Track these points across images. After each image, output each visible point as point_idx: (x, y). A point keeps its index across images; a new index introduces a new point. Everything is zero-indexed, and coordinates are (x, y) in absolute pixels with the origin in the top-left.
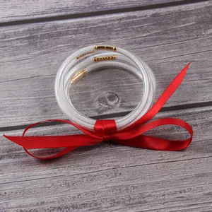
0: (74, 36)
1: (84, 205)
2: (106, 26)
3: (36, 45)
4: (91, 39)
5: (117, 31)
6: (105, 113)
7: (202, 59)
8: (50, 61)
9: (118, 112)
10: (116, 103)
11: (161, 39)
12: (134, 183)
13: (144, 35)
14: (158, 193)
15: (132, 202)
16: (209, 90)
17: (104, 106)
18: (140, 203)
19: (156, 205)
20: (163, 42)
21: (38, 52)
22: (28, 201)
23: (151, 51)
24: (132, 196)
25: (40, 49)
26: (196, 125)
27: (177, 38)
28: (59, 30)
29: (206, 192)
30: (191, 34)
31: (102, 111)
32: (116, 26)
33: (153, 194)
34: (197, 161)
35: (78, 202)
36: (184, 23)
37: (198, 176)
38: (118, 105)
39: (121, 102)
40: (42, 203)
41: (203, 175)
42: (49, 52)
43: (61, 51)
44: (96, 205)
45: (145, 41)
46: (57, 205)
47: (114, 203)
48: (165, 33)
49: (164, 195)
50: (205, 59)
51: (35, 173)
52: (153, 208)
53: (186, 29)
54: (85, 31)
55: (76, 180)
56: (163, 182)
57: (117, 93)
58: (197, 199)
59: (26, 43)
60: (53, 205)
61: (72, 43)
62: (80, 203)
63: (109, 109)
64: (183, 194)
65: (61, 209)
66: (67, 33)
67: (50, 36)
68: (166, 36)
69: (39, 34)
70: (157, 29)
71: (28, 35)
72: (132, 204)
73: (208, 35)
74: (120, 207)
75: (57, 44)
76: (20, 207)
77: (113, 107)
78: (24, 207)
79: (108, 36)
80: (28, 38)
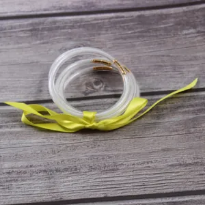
0: (70, 31)
1: (66, 169)
2: (98, 23)
3: (37, 37)
4: (85, 33)
6: (90, 95)
7: (176, 55)
8: (47, 50)
9: (102, 94)
10: (100, 88)
11: (143, 37)
12: (110, 153)
13: (130, 32)
14: (129, 163)
15: (106, 169)
16: (180, 81)
17: (90, 89)
18: (113, 170)
19: (126, 172)
20: (145, 39)
21: (38, 42)
22: (19, 164)
23: (134, 46)
24: (107, 165)
25: (40, 40)
26: (167, 109)
27: (156, 36)
28: (58, 24)
29: (170, 164)
30: (169, 34)
31: (89, 93)
32: (106, 24)
33: (124, 163)
34: (164, 138)
35: (61, 167)
36: (164, 24)
37: (164, 150)
38: (102, 89)
39: (105, 87)
40: (31, 166)
41: (168, 150)
42: (47, 43)
43: (58, 42)
44: (76, 169)
45: (130, 37)
46: (43, 168)
47: (91, 169)
48: (148, 31)
49: (134, 164)
50: (179, 55)
51: (27, 141)
52: (124, 175)
53: (165, 29)
54: (80, 27)
55: (61, 149)
56: (134, 154)
57: (102, 79)
58: (162, 169)
60: (40, 168)
61: (68, 36)
62: (63, 168)
63: (94, 92)
64: (150, 165)
65: (46, 172)
66: (64, 28)
67: (50, 30)
68: (148, 34)
69: (41, 27)
70: (141, 28)
71: (31, 28)
72: (107, 171)
73: (183, 35)
74: (96, 172)
75: (55, 36)
76: (12, 168)
77: (97, 91)
79: (99, 32)
80: (31, 30)
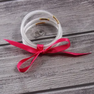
0: (25, 7)
2: (38, 2)
3: (9, 11)
4: (32, 7)
5: (43, 4)
6: (38, 38)
7: (79, 14)
8: (15, 17)
9: (44, 37)
10: (43, 34)
12: (50, 67)
13: (55, 5)
14: (61, 71)
16: (82, 27)
17: (38, 35)
18: (53, 75)
19: (60, 75)
20: (63, 8)
21: (10, 13)
22: (6, 75)
23: (58, 12)
24: (50, 73)
25: (10, 12)
26: (77, 42)
27: (68, 6)
28: (19, 4)
29: (81, 70)
30: (74, 4)
31: (37, 37)
32: (43, 2)
33: (58, 71)
37: (77, 63)
38: (44, 35)
39: (45, 33)
40: (12, 76)
41: (79, 63)
42: (14, 13)
43: (19, 13)
44: (34, 76)
45: (55, 8)
46: (18, 77)
47: (42, 75)
48: (64, 4)
49: (63, 71)
50: (81, 14)
51: (9, 64)
52: (58, 77)
54: (30, 4)
56: (63, 66)
57: (43, 30)
58: (77, 73)
59: (4, 9)
60: (16, 77)
61: (24, 9)
62: (28, 76)
63: (40, 36)
64: (71, 71)
65: (20, 79)
66: (22, 5)
67: (15, 7)
68: (64, 5)
69: (10, 6)
70: (60, 2)
71: (5, 7)
72: (50, 75)
73: (82, 4)
74: (45, 77)
75: (18, 10)
76: (2, 78)
77: (41, 36)
78: (4, 78)
79: (39, 6)
80: (5, 8)
